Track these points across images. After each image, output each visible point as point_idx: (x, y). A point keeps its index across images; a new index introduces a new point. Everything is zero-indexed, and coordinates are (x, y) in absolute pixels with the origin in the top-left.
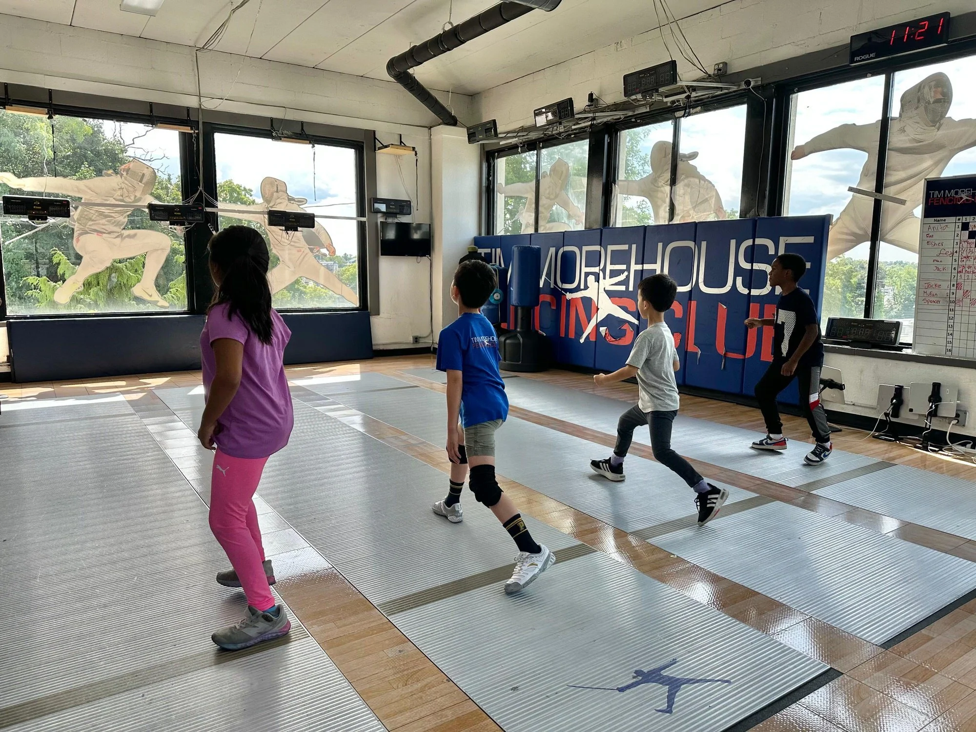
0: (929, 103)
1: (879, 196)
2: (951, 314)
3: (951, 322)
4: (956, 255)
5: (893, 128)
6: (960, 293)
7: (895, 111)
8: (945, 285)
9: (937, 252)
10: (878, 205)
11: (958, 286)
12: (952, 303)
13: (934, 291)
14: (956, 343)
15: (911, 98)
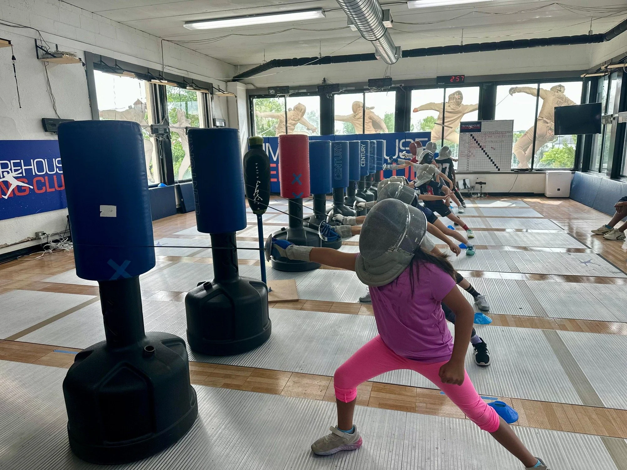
0: (457, 99)
1: (443, 126)
2: (468, 160)
3: (468, 162)
4: (469, 143)
5: (446, 105)
6: (470, 154)
7: (447, 100)
8: (466, 152)
9: (464, 143)
10: (443, 128)
11: (470, 152)
12: (468, 156)
13: (463, 154)
14: (469, 168)
15: (451, 97)
